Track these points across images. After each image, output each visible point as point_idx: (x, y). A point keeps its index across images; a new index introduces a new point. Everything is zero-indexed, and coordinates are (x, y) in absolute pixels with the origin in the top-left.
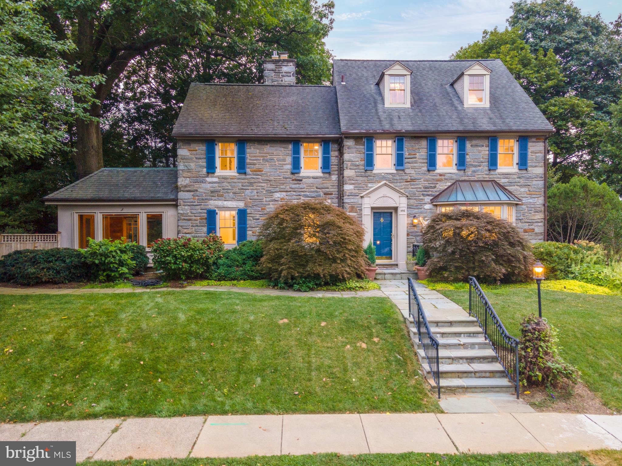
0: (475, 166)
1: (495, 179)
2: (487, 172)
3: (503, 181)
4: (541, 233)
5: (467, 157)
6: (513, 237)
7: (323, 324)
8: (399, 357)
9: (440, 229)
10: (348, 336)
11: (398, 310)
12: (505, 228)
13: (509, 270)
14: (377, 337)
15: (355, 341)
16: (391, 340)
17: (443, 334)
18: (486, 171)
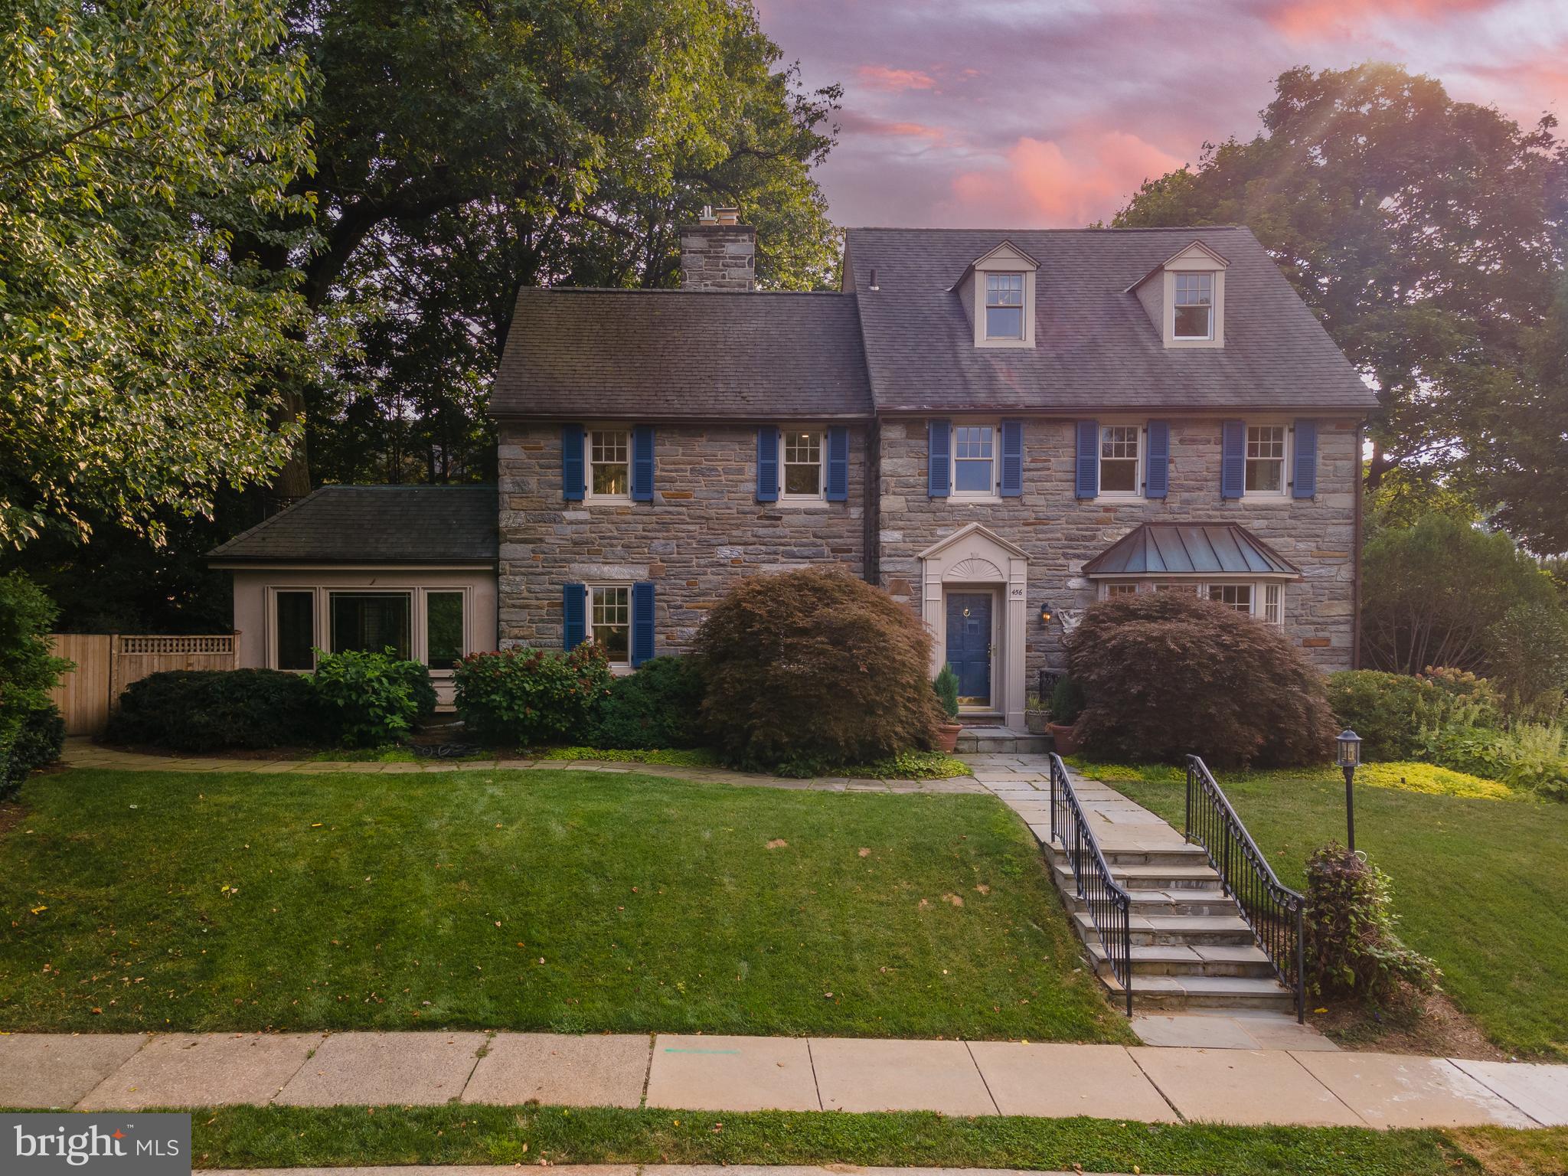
0: (1189, 490)
1: (1237, 521)
2: (1217, 504)
3: (1256, 525)
4: (1344, 649)
5: (1171, 467)
6: (1283, 663)
7: (863, 853)
8: (1035, 926)
9: (1110, 640)
10: (921, 880)
11: (1023, 825)
12: (1264, 641)
13: (1272, 737)
14: (985, 883)
15: (938, 891)
16: (1014, 891)
17: (1130, 881)
18: (1214, 500)
